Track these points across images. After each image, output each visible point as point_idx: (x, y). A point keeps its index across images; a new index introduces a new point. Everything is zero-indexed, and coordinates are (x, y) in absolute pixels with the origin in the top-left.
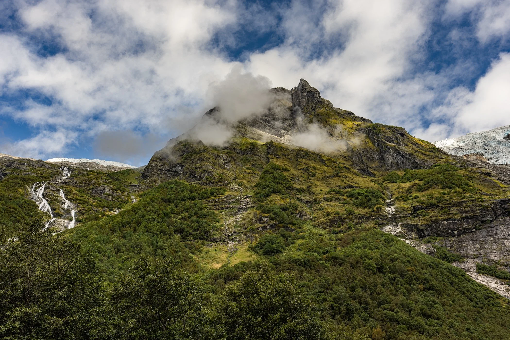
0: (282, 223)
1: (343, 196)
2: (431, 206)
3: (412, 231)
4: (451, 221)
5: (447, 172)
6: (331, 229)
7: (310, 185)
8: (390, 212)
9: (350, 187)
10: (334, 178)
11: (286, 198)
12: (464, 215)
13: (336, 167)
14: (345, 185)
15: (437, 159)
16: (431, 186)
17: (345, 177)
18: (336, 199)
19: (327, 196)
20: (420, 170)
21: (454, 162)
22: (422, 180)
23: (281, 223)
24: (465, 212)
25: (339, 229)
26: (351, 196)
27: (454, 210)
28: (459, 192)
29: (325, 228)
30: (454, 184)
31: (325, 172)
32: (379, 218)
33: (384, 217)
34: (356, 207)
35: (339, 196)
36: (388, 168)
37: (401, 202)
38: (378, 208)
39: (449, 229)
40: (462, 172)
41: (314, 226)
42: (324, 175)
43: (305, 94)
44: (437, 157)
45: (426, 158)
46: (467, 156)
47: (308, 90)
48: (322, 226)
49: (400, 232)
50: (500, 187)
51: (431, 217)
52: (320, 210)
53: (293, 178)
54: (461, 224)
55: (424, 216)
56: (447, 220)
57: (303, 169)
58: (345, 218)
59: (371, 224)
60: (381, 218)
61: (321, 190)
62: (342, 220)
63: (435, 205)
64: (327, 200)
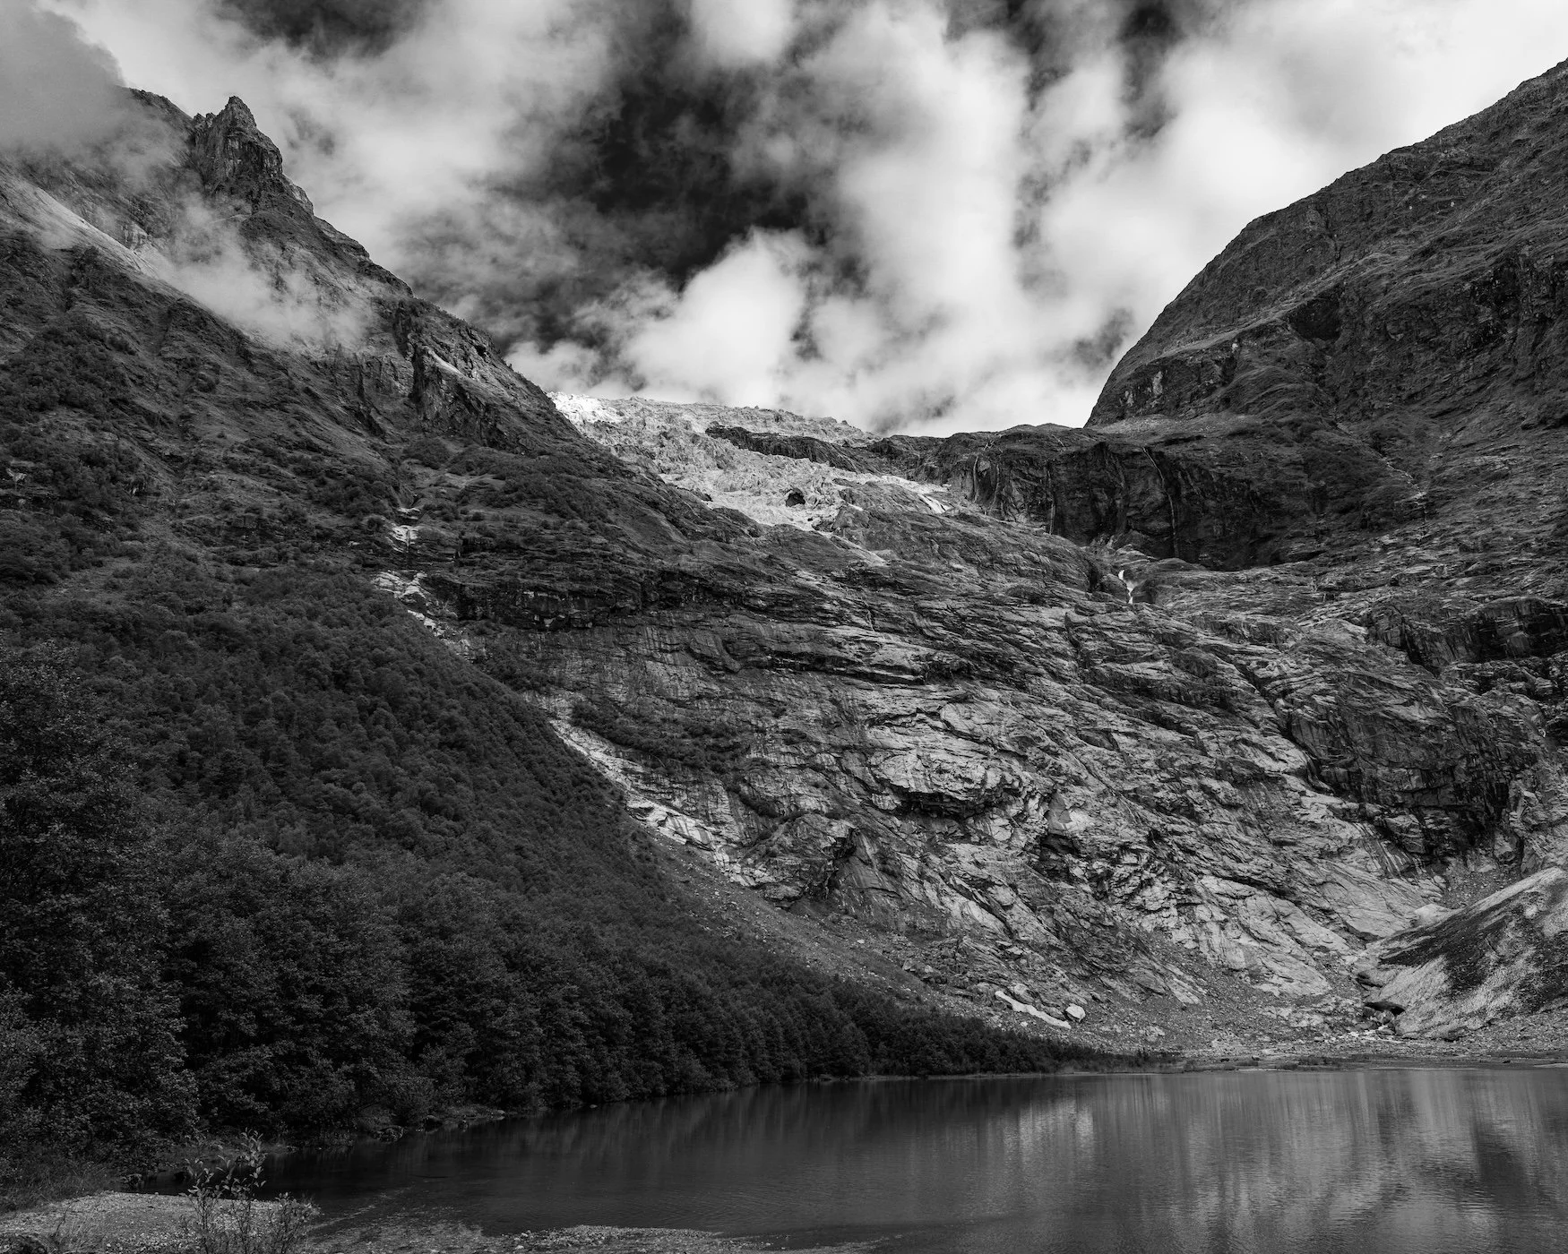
0: (74, 499)
1: (285, 466)
2: (508, 548)
3: (445, 597)
4: (544, 595)
5: (565, 475)
6: (228, 548)
7: (192, 412)
8: (403, 539)
9: (311, 448)
10: (268, 413)
11: (104, 430)
12: (577, 586)
13: (280, 383)
14: (296, 439)
15: (549, 437)
16: (520, 498)
17: (302, 418)
18: (261, 471)
19: (234, 455)
20: (503, 453)
21: (586, 456)
22: (502, 478)
23: (71, 498)
24: (582, 579)
25: (250, 553)
26: (307, 472)
27: (558, 569)
28: (581, 529)
29: (208, 543)
30: (573, 508)
31: (245, 387)
32: (369, 547)
33: (384, 549)
34: (313, 507)
35: (270, 463)
36: (426, 425)
37: (438, 520)
38: (371, 523)
39: (536, 611)
40: (598, 483)
41: (177, 530)
42: (239, 395)
43: (236, 145)
44: (551, 431)
45: (524, 427)
46: (620, 449)
47: (250, 137)
48: (202, 534)
49: (415, 595)
50: (670, 539)
51: (501, 574)
52: (206, 489)
53: (140, 377)
54: (566, 605)
55: (485, 568)
56: (536, 589)
57: (178, 361)
58: (274, 528)
59: (344, 560)
60: (375, 550)
61: (221, 436)
62: (264, 531)
63: (518, 547)
64: (233, 467)
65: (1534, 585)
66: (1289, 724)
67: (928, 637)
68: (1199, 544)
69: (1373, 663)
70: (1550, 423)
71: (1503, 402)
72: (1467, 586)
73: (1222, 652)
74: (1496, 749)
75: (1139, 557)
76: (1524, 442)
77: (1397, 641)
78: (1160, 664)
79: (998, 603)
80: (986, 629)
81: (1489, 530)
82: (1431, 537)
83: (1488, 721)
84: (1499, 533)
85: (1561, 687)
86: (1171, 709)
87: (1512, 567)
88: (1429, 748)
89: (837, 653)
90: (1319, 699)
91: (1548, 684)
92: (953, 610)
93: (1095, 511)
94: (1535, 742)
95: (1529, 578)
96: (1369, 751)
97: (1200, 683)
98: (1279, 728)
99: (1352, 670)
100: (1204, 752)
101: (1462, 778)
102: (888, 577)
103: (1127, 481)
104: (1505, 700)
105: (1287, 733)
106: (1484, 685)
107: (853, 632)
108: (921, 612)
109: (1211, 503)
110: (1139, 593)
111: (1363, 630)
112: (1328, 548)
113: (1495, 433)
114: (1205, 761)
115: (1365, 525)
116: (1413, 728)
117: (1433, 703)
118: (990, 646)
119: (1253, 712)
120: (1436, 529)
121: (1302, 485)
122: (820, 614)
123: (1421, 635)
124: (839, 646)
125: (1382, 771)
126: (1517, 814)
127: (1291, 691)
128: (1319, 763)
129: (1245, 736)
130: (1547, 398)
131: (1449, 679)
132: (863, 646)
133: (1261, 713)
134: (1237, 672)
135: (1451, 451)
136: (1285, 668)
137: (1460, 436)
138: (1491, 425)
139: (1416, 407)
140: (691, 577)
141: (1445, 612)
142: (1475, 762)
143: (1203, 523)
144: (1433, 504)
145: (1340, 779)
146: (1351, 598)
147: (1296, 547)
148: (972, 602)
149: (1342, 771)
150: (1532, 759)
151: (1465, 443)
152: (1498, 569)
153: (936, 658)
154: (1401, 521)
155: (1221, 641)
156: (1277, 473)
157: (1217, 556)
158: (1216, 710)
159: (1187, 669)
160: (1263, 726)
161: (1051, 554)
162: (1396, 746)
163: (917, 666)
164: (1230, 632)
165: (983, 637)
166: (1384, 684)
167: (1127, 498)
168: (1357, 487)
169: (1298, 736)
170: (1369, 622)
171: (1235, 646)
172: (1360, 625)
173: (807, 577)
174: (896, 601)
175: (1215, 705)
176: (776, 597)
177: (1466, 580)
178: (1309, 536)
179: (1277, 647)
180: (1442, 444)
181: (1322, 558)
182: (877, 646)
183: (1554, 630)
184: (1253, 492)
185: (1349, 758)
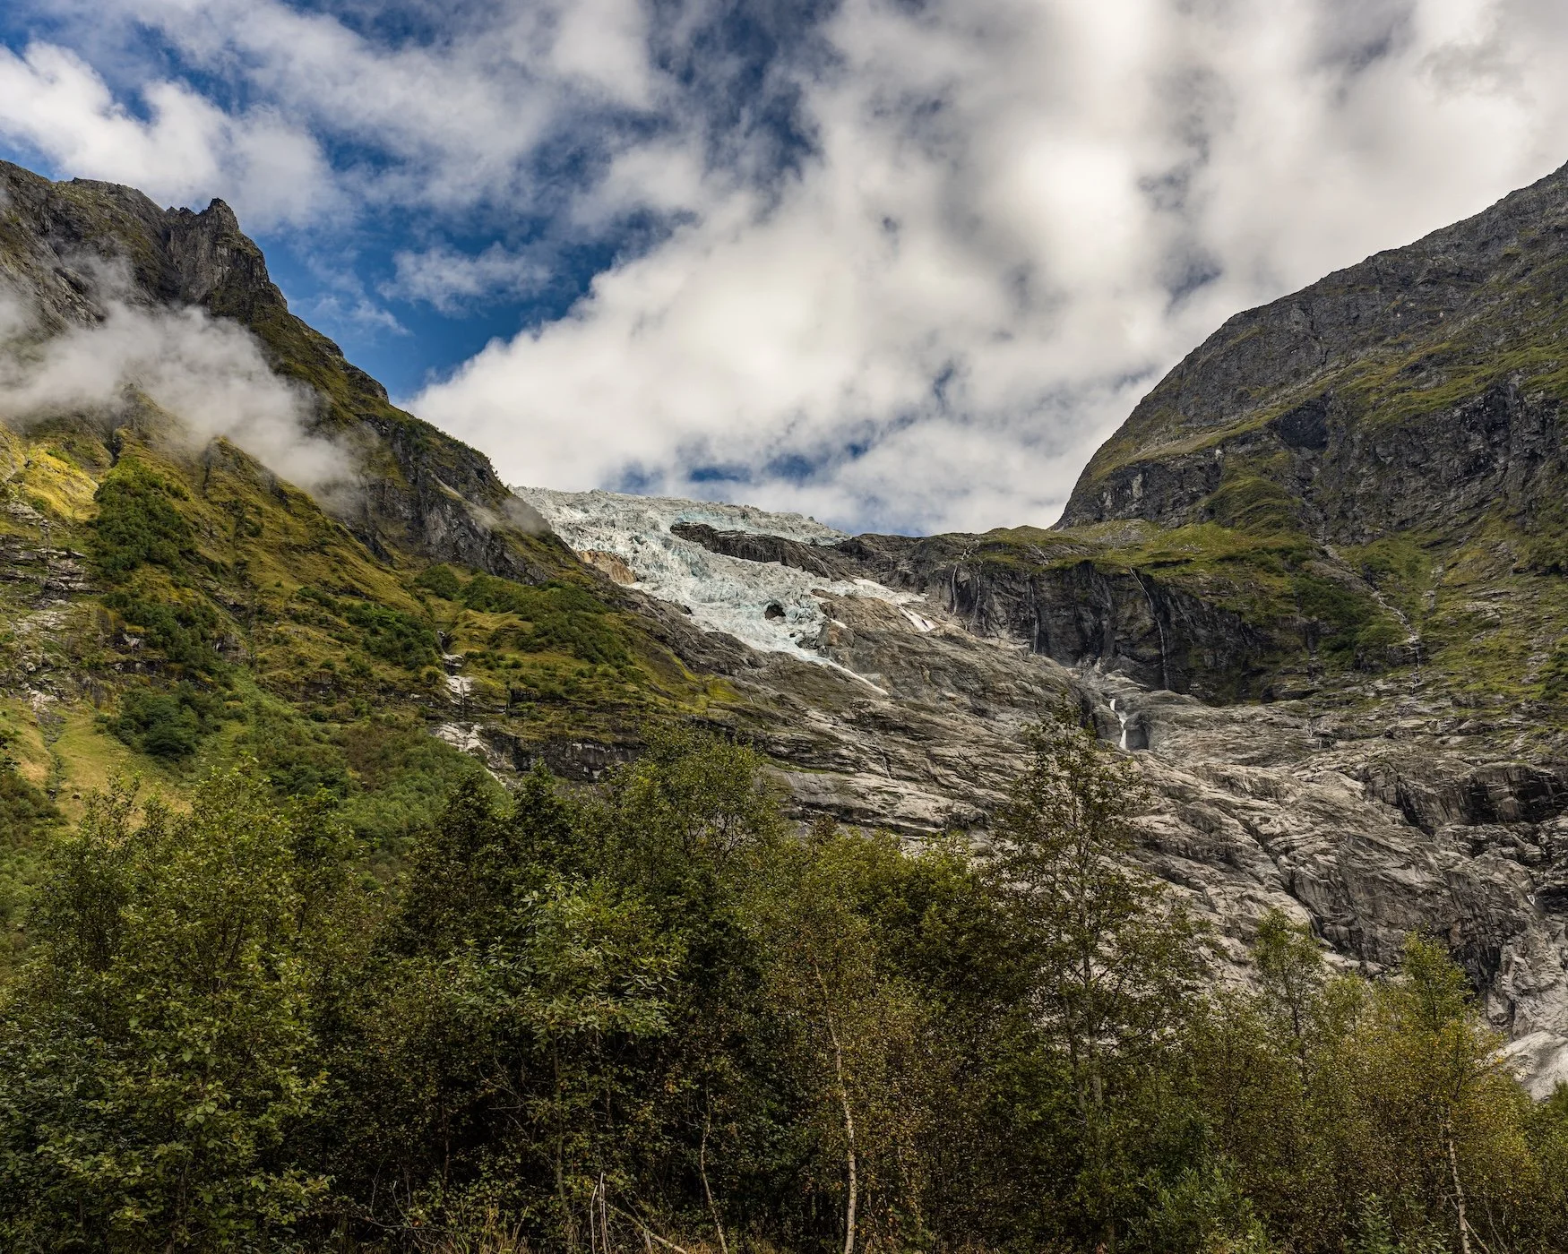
0: (180, 661)
1: (339, 616)
2: (551, 698)
3: (501, 749)
4: (591, 746)
5: (581, 612)
6: (309, 703)
7: (246, 558)
8: (458, 691)
9: (353, 592)
10: (310, 556)
11: (185, 586)
12: (620, 738)
13: (317, 525)
14: (341, 584)
16: (551, 642)
17: (342, 561)
18: (320, 622)
19: (295, 606)
21: (592, 586)
22: (528, 619)
23: (178, 661)
24: (624, 731)
25: (330, 709)
26: (359, 621)
28: (612, 675)
29: (291, 699)
30: (601, 652)
31: (286, 530)
32: (429, 700)
33: (442, 703)
34: (372, 658)
35: (326, 613)
36: (431, 550)
37: (482, 669)
38: (428, 675)
39: (585, 763)
40: (611, 620)
41: (262, 686)
42: (284, 539)
43: (225, 252)
44: (554, 557)
45: (529, 555)
46: (594, 554)
47: (237, 243)
48: (284, 689)
49: (477, 749)
51: (549, 726)
52: (277, 642)
53: (195, 524)
54: (611, 757)
55: (534, 719)
56: (584, 741)
57: (224, 505)
58: (347, 684)
59: (407, 714)
60: (435, 703)
61: (279, 585)
62: (340, 688)
63: (560, 697)
64: (296, 618)
65: (1524, 750)
66: (1292, 882)
67: (943, 785)
68: (1190, 673)
69: (1371, 822)
70: (1541, 570)
71: (1495, 540)
72: (1460, 747)
73: (1225, 807)
74: (1488, 914)
75: (1129, 684)
76: (1515, 588)
77: (1393, 799)
78: (1167, 818)
79: (1007, 750)
80: (998, 778)
81: (1481, 685)
82: (1424, 687)
83: (1480, 887)
84: (1490, 690)
85: (1549, 855)
86: (1179, 864)
87: (1503, 728)
88: (1426, 911)
89: (864, 805)
90: (1320, 858)
91: (1536, 851)
92: (965, 758)
93: (1080, 630)
94: (1524, 910)
95: (1519, 742)
96: (1370, 911)
97: (1206, 838)
98: (1283, 884)
99: (1352, 831)
100: (1213, 909)
101: (1456, 941)
102: (898, 721)
103: (1114, 603)
104: (1497, 866)
105: (1291, 890)
106: (1477, 848)
107: (874, 781)
108: (934, 759)
109: (1201, 632)
110: (1132, 727)
111: (1359, 785)
112: (1322, 687)
113: (1486, 574)
114: (1214, 918)
115: (1357, 666)
116: (1410, 892)
117: (1429, 867)
118: (1004, 797)
119: (1258, 868)
120: (1429, 678)
121: (1294, 619)
122: (837, 760)
123: (1416, 795)
124: (863, 797)
125: (1381, 932)
126: (1508, 978)
127: (1294, 848)
128: (1320, 920)
129: (1251, 892)
130: (1537, 541)
131: (1444, 840)
132: (886, 796)
133: (1265, 869)
134: (1241, 827)
135: (1442, 590)
136: (1287, 824)
137: (1452, 573)
138: (1482, 564)
139: (1406, 534)
140: (720, 725)
141: (1439, 774)
142: (1469, 926)
143: (1194, 652)
144: (1425, 650)
145: (1342, 937)
146: (1347, 748)
147: (1289, 684)
148: (983, 749)
149: (1343, 929)
150: (1522, 926)
151: (1457, 582)
152: (1490, 729)
153: (954, 810)
154: (1394, 666)
155: (1223, 795)
156: (1268, 605)
157: (1209, 686)
158: (1223, 865)
159: (1193, 824)
160: (1267, 883)
161: (1044, 684)
162: (1394, 908)
163: (938, 818)
164: (1232, 785)
165: (995, 786)
166: (1383, 846)
167: (1113, 620)
168: (1350, 624)
169: (1301, 893)
170: (1365, 777)
171: (1237, 800)
172: (1356, 779)
173: (819, 720)
174: (909, 747)
175: (1221, 860)
176: (796, 744)
177: (1459, 739)
178: (1302, 674)
179: (1278, 802)
180: (1434, 580)
181: (1314, 699)
182: (899, 797)
183: (1542, 797)
184: (1244, 625)
185: (1350, 917)
